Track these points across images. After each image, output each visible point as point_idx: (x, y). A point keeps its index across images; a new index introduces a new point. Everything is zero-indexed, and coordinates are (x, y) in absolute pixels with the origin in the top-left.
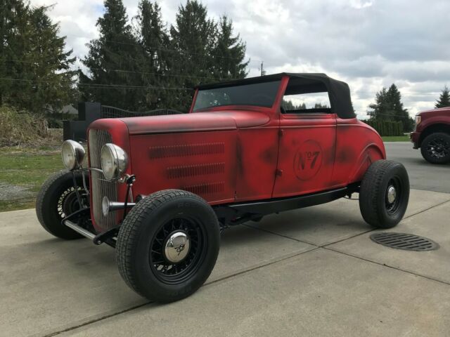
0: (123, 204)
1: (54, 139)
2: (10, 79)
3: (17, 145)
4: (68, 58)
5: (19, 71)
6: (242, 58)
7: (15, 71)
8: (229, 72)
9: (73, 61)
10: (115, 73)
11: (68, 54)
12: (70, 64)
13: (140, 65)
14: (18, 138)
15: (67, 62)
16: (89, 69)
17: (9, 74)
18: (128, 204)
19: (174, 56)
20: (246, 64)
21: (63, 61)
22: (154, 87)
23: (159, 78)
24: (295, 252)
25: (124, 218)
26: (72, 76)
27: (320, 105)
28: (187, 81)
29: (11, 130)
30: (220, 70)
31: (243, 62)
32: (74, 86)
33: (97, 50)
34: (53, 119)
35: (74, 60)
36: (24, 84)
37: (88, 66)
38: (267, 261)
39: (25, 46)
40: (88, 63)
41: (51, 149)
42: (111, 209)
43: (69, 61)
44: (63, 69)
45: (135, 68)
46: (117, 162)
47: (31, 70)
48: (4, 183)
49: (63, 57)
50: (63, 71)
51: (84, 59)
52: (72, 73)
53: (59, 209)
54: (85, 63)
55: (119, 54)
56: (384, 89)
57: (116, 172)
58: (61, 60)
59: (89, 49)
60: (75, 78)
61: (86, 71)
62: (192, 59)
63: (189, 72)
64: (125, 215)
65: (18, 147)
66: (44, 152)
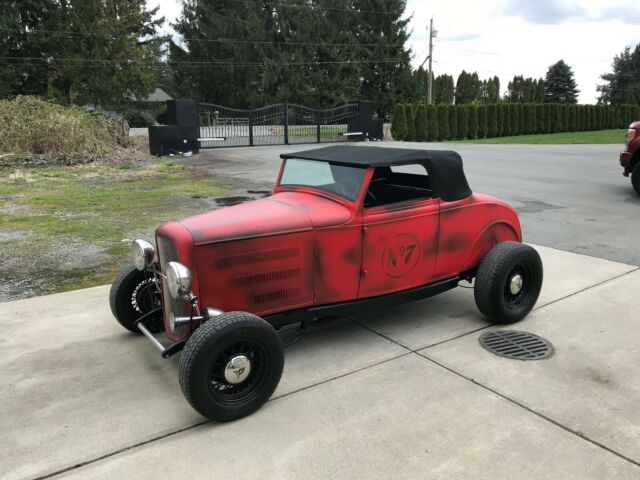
0: (188, 318)
1: (138, 150)
2: (79, 59)
3: (92, 161)
4: (154, 18)
5: (90, 46)
6: (402, 11)
7: (83, 47)
8: (382, 34)
9: (160, 22)
10: (218, 43)
11: (154, 12)
12: (157, 27)
13: (252, 29)
14: (92, 152)
15: (152, 25)
16: (182, 36)
17: (77, 51)
18: (194, 318)
19: (301, 13)
20: (408, 20)
21: (146, 24)
22: (272, 62)
23: (279, 48)
24: (381, 358)
25: (190, 335)
26: (161, 44)
27: (521, 79)
28: (319, 50)
29: (83, 142)
30: (369, 30)
31: (403, 17)
32: (164, 59)
33: (192, 8)
34: (136, 111)
35: (162, 20)
36: (97, 66)
37: (181, 33)
38: (345, 371)
39: (95, 9)
40: (181, 28)
41: (134, 168)
42: (177, 325)
43: (156, 22)
44: (147, 35)
45: (246, 33)
46: (179, 282)
47: (105, 43)
48: (79, 239)
49: (147, 16)
50: (148, 37)
51: (175, 23)
52: (160, 41)
53: (133, 303)
54: (176, 28)
55: (222, 13)
56: (628, 49)
57: (180, 291)
58: (144, 22)
59: (181, 8)
60: (164, 47)
61: (178, 39)
62: (328, 16)
63: (323, 36)
64: (192, 333)
65: (93, 165)
66: (124, 174)
